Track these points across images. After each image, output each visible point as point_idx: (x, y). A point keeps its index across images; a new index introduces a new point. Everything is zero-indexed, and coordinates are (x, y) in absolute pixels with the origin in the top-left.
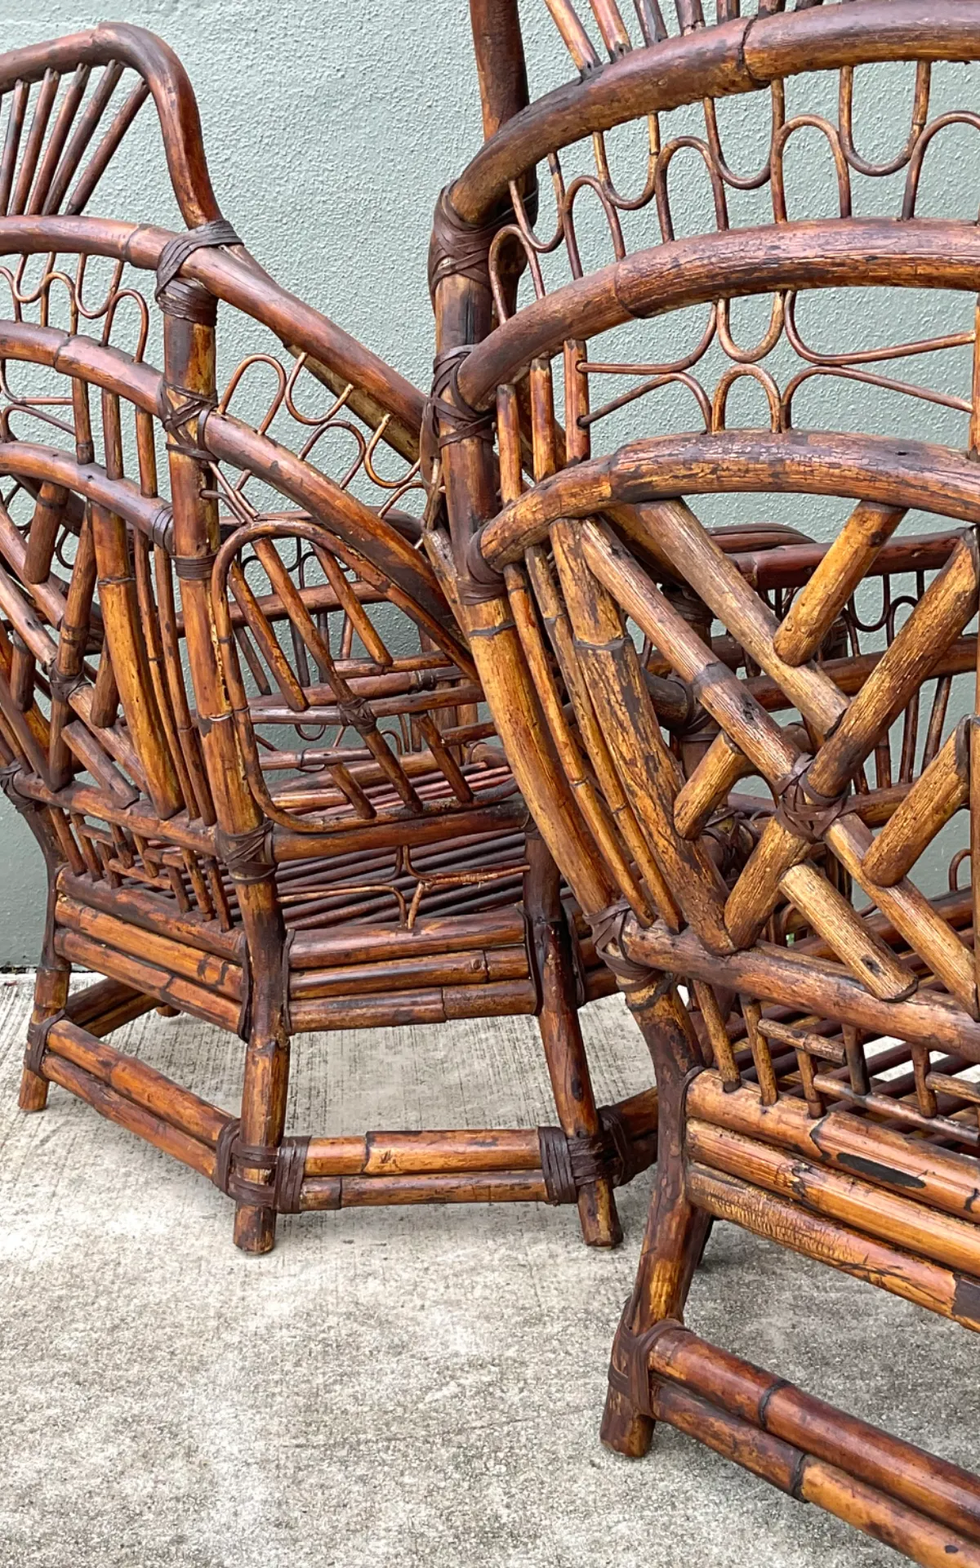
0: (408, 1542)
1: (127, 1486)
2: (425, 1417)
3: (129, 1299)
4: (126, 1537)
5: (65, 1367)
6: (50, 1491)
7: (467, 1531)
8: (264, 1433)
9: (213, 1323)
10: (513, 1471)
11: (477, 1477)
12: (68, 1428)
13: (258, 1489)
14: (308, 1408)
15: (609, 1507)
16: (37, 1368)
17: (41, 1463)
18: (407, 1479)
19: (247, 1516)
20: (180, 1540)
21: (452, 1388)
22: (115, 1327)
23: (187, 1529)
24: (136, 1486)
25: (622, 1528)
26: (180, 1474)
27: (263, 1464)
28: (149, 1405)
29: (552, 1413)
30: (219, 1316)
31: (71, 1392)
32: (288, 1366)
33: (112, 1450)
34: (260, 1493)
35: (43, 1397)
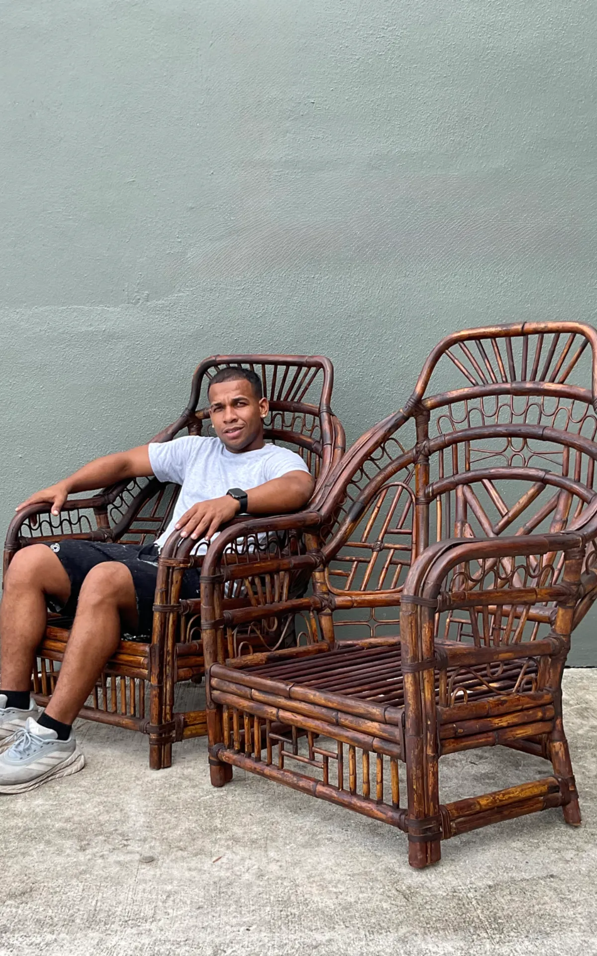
0: (187, 831)
1: (101, 818)
2: (200, 803)
3: (106, 772)
4: (99, 829)
5: (83, 789)
6: (76, 819)
7: (206, 829)
8: (147, 806)
9: (133, 779)
10: (224, 816)
11: (212, 817)
12: (83, 804)
13: (142, 819)
14: (162, 800)
15: (253, 824)
16: (73, 789)
17: (73, 812)
18: (190, 817)
19: (138, 824)
20: (116, 830)
21: (211, 796)
22: (100, 779)
23: (118, 827)
24: (104, 818)
25: (255, 829)
26: (118, 815)
27: (145, 813)
28: (110, 799)
29: (241, 803)
30: (136, 777)
31: (84, 795)
32: (157, 790)
33: (96, 809)
34: (143, 819)
35: (75, 797)
